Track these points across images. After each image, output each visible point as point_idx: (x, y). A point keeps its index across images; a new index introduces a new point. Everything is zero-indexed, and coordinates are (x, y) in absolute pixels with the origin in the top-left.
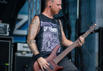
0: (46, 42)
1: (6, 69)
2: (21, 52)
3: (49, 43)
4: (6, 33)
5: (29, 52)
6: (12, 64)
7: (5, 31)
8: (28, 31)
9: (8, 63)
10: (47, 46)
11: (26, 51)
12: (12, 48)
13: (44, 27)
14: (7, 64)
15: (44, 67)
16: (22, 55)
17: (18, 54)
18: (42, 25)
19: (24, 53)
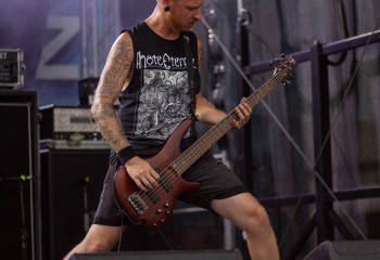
0: (148, 115)
1: (22, 193)
2: (67, 136)
3: (156, 119)
4: (15, 79)
5: (92, 133)
6: (39, 175)
7: (11, 72)
8: (82, 66)
9: (27, 174)
10: (152, 126)
11: (82, 133)
12: (39, 127)
13: (146, 71)
14: (23, 177)
15: (144, 180)
16: (69, 144)
17: (58, 142)
18: (139, 64)
19: (76, 138)
